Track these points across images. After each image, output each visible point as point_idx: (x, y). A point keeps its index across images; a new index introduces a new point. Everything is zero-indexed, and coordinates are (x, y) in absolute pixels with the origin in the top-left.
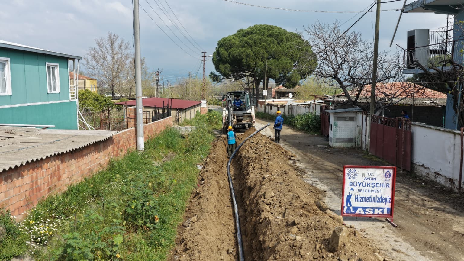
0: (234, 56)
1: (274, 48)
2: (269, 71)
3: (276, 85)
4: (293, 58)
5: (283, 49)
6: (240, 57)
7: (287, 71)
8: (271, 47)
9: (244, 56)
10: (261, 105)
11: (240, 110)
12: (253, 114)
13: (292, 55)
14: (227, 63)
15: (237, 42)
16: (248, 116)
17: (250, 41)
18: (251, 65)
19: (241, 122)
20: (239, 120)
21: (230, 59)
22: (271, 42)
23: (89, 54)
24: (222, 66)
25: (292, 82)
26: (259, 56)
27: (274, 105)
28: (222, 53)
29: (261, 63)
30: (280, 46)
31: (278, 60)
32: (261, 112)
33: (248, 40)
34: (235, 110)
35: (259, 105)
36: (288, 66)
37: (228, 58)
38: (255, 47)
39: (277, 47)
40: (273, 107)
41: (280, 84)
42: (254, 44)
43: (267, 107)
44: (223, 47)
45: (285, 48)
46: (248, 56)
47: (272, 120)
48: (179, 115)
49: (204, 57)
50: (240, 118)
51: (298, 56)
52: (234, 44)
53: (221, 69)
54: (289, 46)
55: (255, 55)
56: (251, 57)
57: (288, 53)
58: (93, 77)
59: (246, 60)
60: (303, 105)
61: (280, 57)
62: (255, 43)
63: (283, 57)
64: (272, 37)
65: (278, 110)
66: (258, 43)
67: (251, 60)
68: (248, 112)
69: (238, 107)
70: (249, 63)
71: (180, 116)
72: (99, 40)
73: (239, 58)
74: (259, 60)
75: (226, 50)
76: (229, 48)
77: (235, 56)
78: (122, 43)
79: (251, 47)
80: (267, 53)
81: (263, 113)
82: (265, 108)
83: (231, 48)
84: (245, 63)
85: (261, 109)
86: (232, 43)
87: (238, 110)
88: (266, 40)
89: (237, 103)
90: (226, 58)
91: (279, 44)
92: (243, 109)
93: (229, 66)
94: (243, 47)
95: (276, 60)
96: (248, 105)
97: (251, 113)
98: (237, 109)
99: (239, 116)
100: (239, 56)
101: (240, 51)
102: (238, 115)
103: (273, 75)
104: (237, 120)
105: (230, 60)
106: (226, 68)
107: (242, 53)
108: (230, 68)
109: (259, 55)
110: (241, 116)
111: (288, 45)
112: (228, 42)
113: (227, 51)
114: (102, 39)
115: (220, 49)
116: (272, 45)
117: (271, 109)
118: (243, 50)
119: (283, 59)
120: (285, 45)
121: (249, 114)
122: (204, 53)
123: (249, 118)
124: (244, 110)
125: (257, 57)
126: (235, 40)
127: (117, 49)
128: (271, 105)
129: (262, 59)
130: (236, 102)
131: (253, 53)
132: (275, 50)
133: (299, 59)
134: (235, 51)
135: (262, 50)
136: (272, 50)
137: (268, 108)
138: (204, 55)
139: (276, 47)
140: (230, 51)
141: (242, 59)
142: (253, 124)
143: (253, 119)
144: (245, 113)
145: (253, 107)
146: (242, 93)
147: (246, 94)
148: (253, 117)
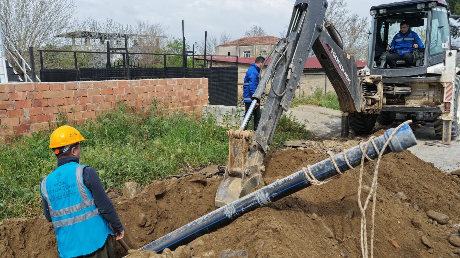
12: (448, 77)
16: (431, 86)
19: (404, 103)
20: (394, 96)
50: (396, 90)
68: (431, 70)
69: (402, 57)
87: (399, 66)
89: (401, 45)
97: (439, 75)
98: (399, 62)
99: (392, 85)
104: (386, 95)
121: (432, 79)
123: (432, 93)
130: (400, 40)
142: (443, 111)
143: (445, 96)
144: (421, 75)
145: (450, 54)
146: (418, 8)
147: (434, 9)
148: (448, 89)
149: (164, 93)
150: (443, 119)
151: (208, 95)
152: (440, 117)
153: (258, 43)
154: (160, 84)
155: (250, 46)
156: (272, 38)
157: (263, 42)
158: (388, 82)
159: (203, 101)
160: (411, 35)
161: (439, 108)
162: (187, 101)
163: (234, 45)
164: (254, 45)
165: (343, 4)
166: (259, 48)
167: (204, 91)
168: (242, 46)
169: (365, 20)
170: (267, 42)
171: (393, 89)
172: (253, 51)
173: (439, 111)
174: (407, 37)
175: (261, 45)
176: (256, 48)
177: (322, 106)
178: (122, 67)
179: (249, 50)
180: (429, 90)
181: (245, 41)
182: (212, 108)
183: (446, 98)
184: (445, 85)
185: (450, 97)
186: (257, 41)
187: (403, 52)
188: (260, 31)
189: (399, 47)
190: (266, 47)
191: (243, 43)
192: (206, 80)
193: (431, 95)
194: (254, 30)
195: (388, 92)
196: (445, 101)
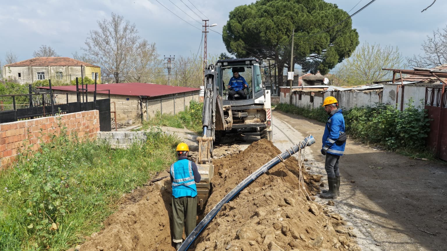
0: (249, 29)
1: (303, 17)
2: (296, 48)
3: (303, 72)
4: (330, 31)
5: (316, 18)
6: (257, 30)
7: (322, 47)
8: (299, 16)
9: (262, 29)
10: (285, 94)
11: (242, 97)
12: (268, 106)
13: (328, 27)
14: (240, 39)
15: (253, 12)
16: (258, 111)
17: (271, 9)
18: (272, 40)
19: (243, 122)
20: (238, 118)
21: (244, 33)
22: (298, 9)
23: (90, 38)
24: (233, 44)
25: (327, 64)
26: (282, 28)
27: (304, 92)
28: (233, 25)
29: (285, 37)
30: (312, 15)
31: (309, 33)
32: (285, 104)
33: (268, 8)
34: (231, 98)
35: (282, 94)
36: (323, 41)
37: (242, 33)
38: (278, 16)
39: (307, 16)
40: (302, 96)
41: (307, 71)
42: (275, 12)
43: (294, 96)
44: (235, 19)
45: (319, 17)
46: (268, 28)
47: (302, 115)
48: (143, 107)
49: (206, 26)
50: (240, 115)
51: (336, 29)
52: (250, 14)
53: (232, 47)
54: (323, 15)
55: (278, 26)
56: (272, 30)
57: (323, 24)
58: (95, 64)
59: (266, 33)
60: (364, 91)
61: (312, 29)
62: (277, 11)
63: (316, 29)
64: (301, 4)
65: (312, 100)
66: (282, 11)
67: (272, 33)
68: (257, 101)
69: (237, 93)
70: (269, 38)
71: (144, 109)
72: (102, 23)
73: (255, 31)
74: (283, 34)
75: (239, 22)
76: (243, 20)
77: (251, 29)
78: (127, 26)
79: (272, 16)
80: (293, 23)
81: (288, 105)
82: (291, 98)
83: (245, 18)
84: (263, 38)
85: (285, 99)
86: (246, 12)
87: (237, 99)
88: (292, 7)
89: (236, 85)
90: (239, 33)
91: (310, 13)
92: (248, 96)
93: (243, 42)
94: (262, 17)
95: (306, 33)
96: (257, 88)
97: (262, 105)
98: (236, 96)
99: (239, 111)
100: (255, 29)
101: (257, 21)
102: (235, 109)
103: (302, 54)
104: (234, 118)
105: (243, 35)
106: (239, 45)
107: (260, 24)
108: (244, 45)
109: (283, 26)
110: (243, 111)
111: (323, 13)
112: (242, 11)
113: (241, 24)
114: (104, 22)
115: (231, 21)
116: (300, 14)
117: (300, 98)
118: (262, 20)
119: (316, 32)
120: (318, 13)
121: (259, 107)
122: (206, 21)
123: (259, 115)
124: (249, 98)
125: (280, 30)
126: (252, 9)
127: (121, 33)
128: (301, 94)
129: (286, 32)
130: (235, 81)
131: (275, 24)
132: (304, 20)
133: (336, 34)
134: (251, 23)
135: (286, 20)
136: (300, 20)
137: (296, 98)
138: (206, 24)
139: (305, 16)
140: (244, 23)
141: (260, 32)
142: (267, 126)
143: (267, 117)
144: (252, 105)
145: (268, 92)
146: (246, 63)
147: (254, 64)
148: (268, 113)
149: (75, 125)
150: (267, 130)
151: (99, 123)
152: (265, 130)
153: (53, 64)
154: (72, 118)
155: (44, 67)
156: (68, 60)
157: (59, 64)
158: (234, 109)
159: (97, 129)
160: (240, 78)
161: (265, 124)
162: (88, 130)
163: (25, 66)
164: (49, 66)
165: (135, 30)
166: (55, 69)
167: (97, 121)
168: (35, 67)
169: (154, 45)
170: (63, 63)
171: (238, 114)
172: (48, 73)
173: (265, 126)
174: (239, 80)
175: (56, 66)
176: (52, 69)
177: (167, 126)
178: (42, 106)
179: (44, 71)
180: (257, 114)
181: (37, 61)
182: (106, 134)
183: (268, 118)
184: (267, 111)
185: (270, 117)
186: (52, 62)
187: (237, 89)
188: (50, 52)
189: (234, 86)
190: (62, 69)
191: (35, 64)
192: (98, 111)
193: (259, 117)
194: (43, 49)
195: (235, 116)
196: (267, 120)
